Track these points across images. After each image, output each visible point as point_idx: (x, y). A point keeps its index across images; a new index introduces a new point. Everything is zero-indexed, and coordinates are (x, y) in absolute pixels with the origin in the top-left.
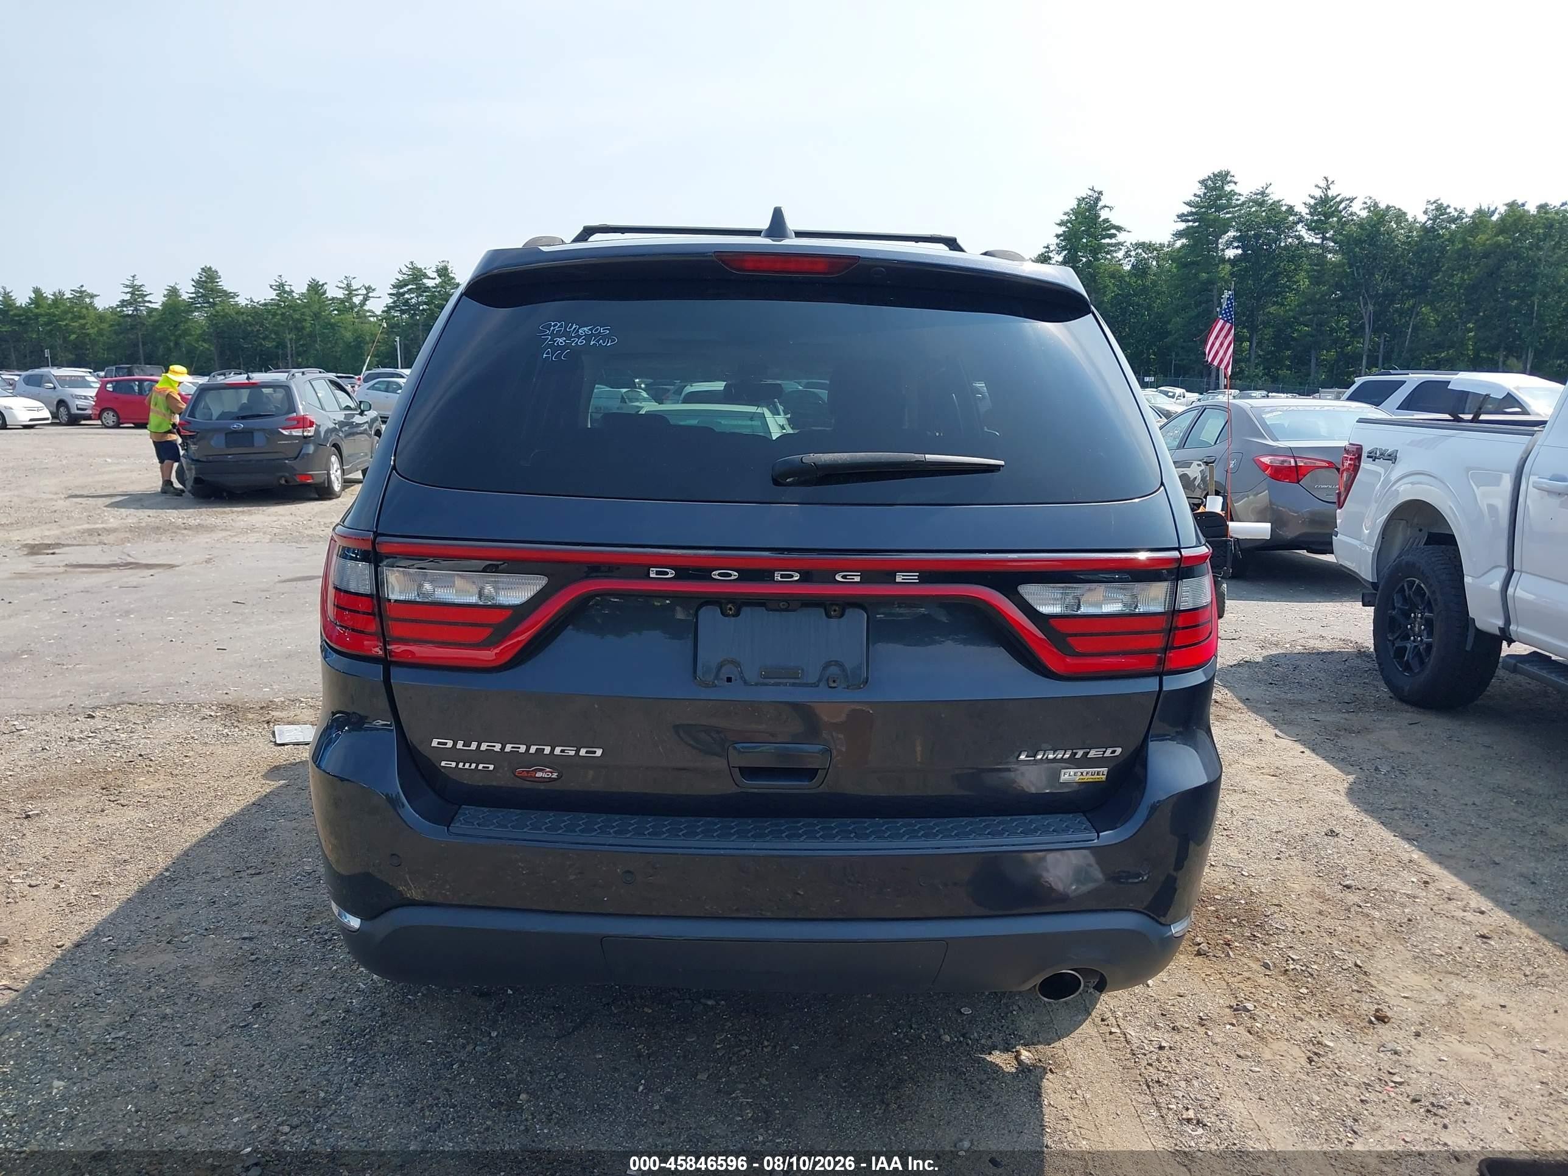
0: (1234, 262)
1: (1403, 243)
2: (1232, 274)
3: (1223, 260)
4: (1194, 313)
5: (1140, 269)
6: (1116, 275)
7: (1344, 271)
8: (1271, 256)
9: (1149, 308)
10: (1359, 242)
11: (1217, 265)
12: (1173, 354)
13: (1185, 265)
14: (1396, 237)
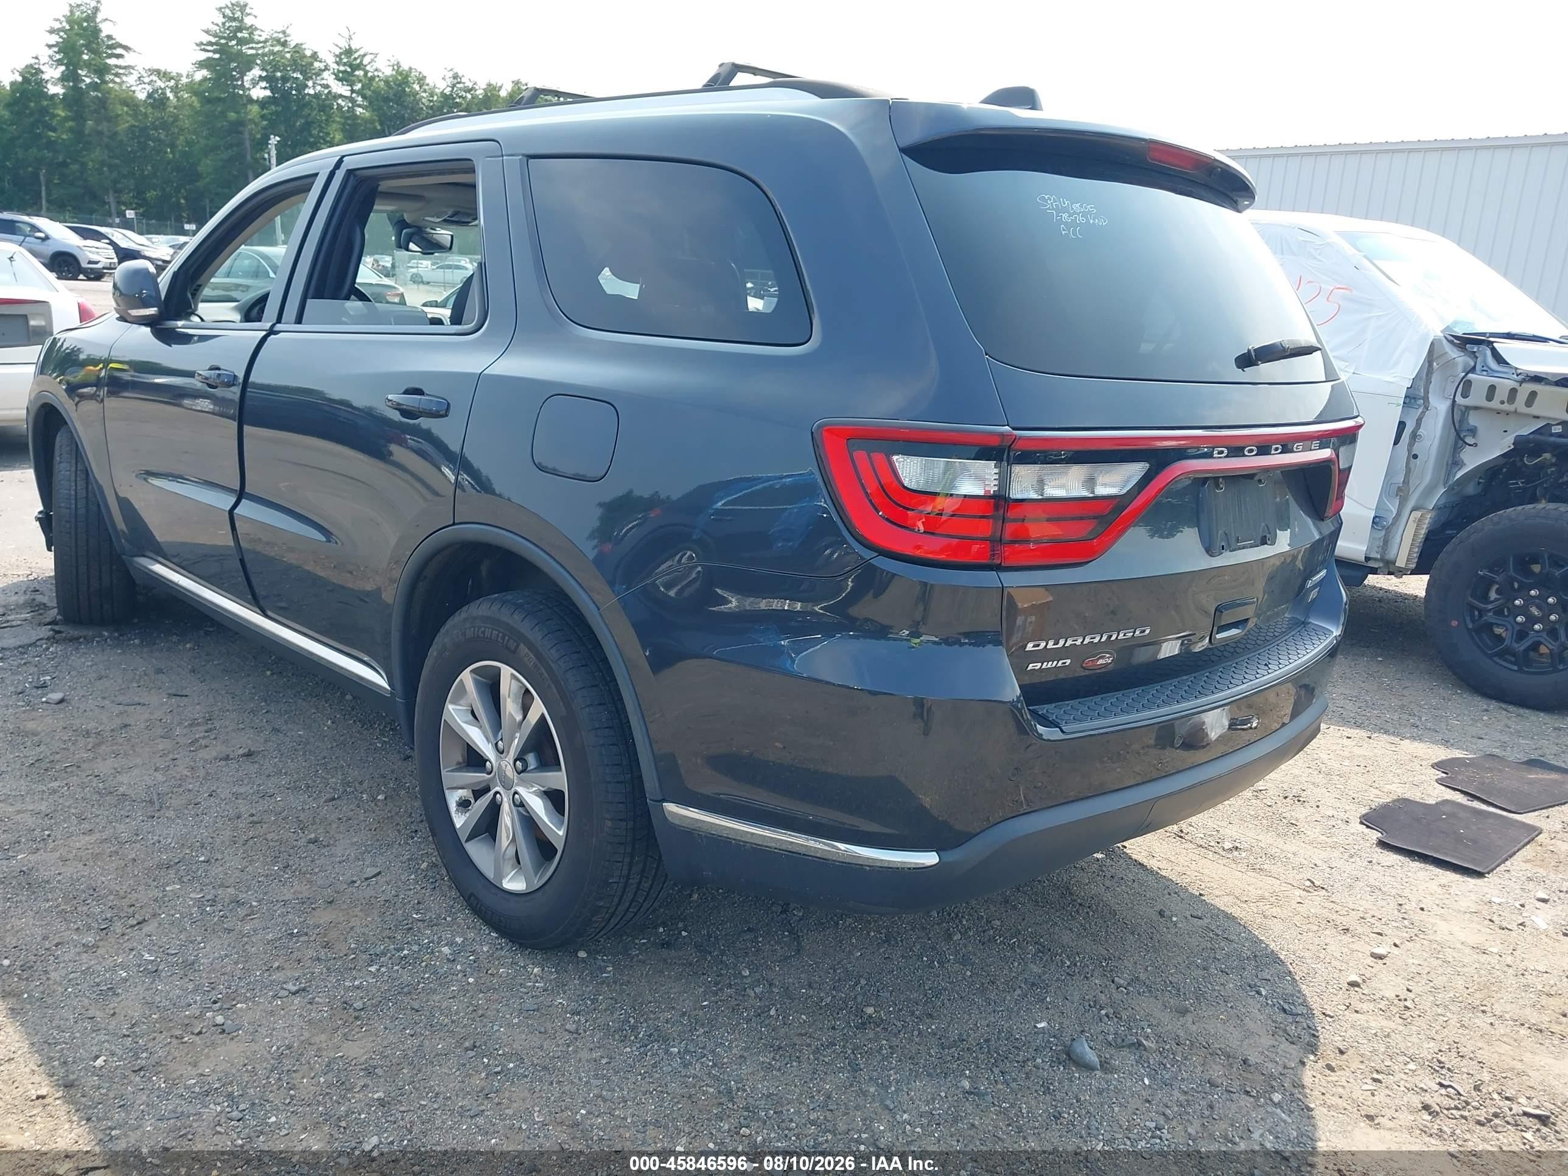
0: (263, 103)
1: (427, 107)
2: (263, 117)
3: (250, 100)
4: (225, 155)
5: (157, 101)
6: (129, 102)
7: (375, 128)
8: (303, 103)
9: (173, 146)
10: (387, 100)
11: (245, 105)
12: (207, 201)
13: (209, 101)
14: (420, 99)
